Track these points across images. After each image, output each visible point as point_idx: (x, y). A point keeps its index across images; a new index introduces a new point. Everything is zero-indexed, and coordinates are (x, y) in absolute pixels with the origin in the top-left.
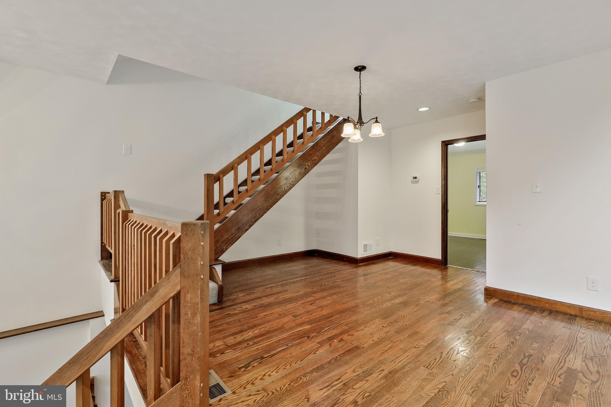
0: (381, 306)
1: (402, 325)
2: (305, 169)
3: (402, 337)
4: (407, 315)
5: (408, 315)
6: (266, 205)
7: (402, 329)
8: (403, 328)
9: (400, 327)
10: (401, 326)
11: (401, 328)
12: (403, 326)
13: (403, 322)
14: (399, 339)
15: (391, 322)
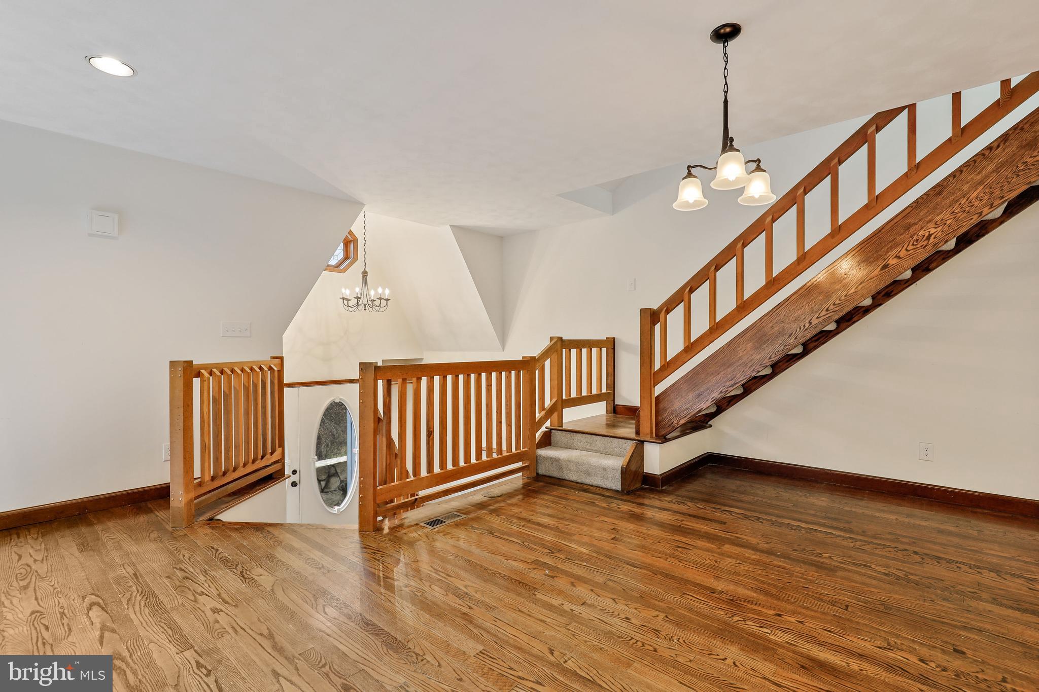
2: (882, 269)
6: (759, 357)
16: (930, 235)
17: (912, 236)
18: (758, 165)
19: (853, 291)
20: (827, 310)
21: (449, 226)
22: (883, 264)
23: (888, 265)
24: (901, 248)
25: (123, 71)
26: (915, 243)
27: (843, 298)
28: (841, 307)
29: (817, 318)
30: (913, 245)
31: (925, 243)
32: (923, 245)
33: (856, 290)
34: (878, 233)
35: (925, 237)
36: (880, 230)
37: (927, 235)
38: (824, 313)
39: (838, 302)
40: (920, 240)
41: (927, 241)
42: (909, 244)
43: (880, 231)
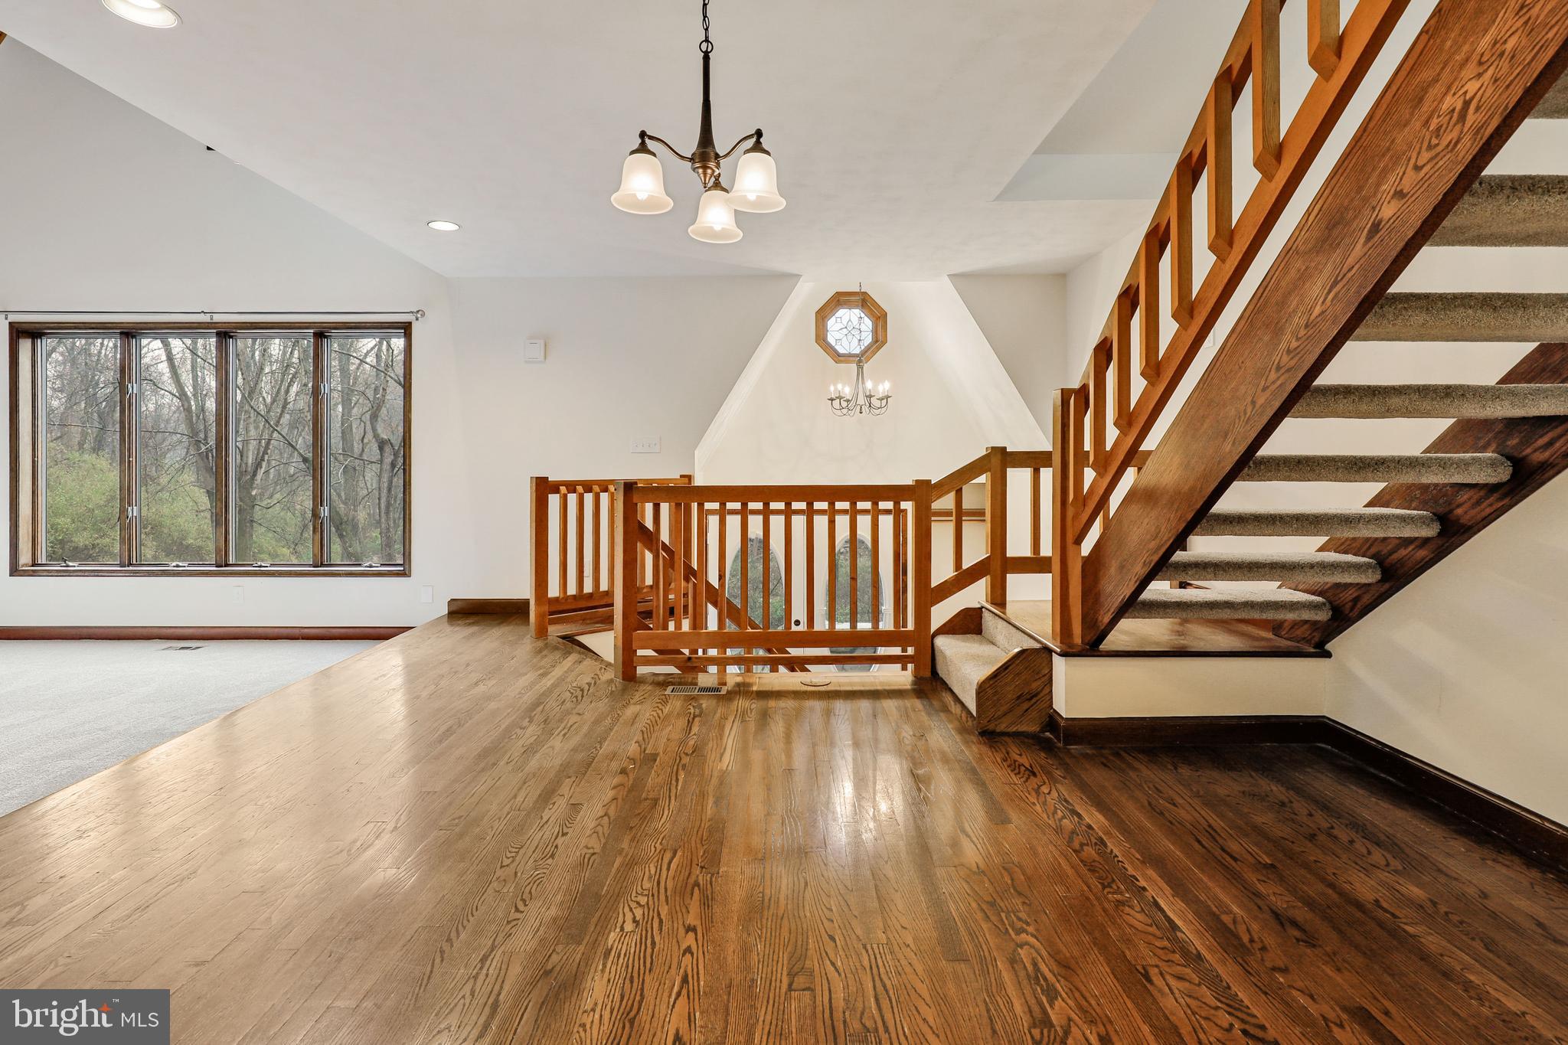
0: (639, 913)
1: (515, 864)
3: (501, 828)
4: (518, 915)
5: (513, 915)
7: (510, 849)
8: (509, 855)
9: (517, 852)
10: (518, 859)
11: (514, 850)
12: (513, 861)
13: (516, 873)
14: (505, 822)
15: (552, 856)
16: (1467, 104)
17: (1427, 123)
18: (758, 142)
19: (1317, 310)
20: (1278, 368)
21: (947, 278)
22: (1369, 225)
23: (1380, 222)
24: (1404, 167)
25: (450, 227)
26: (1434, 141)
27: (1302, 332)
28: (1300, 355)
29: (1264, 389)
30: (1430, 147)
31: (1454, 135)
32: (1450, 142)
33: (1324, 307)
34: (1362, 135)
35: (1456, 115)
36: (1364, 129)
37: (1459, 105)
38: (1273, 376)
39: (1294, 344)
40: (1444, 126)
41: (1458, 127)
42: (1421, 148)
43: (1365, 131)
